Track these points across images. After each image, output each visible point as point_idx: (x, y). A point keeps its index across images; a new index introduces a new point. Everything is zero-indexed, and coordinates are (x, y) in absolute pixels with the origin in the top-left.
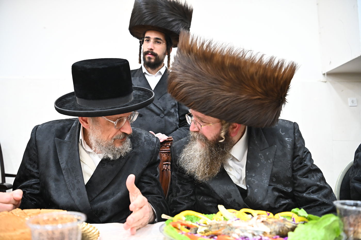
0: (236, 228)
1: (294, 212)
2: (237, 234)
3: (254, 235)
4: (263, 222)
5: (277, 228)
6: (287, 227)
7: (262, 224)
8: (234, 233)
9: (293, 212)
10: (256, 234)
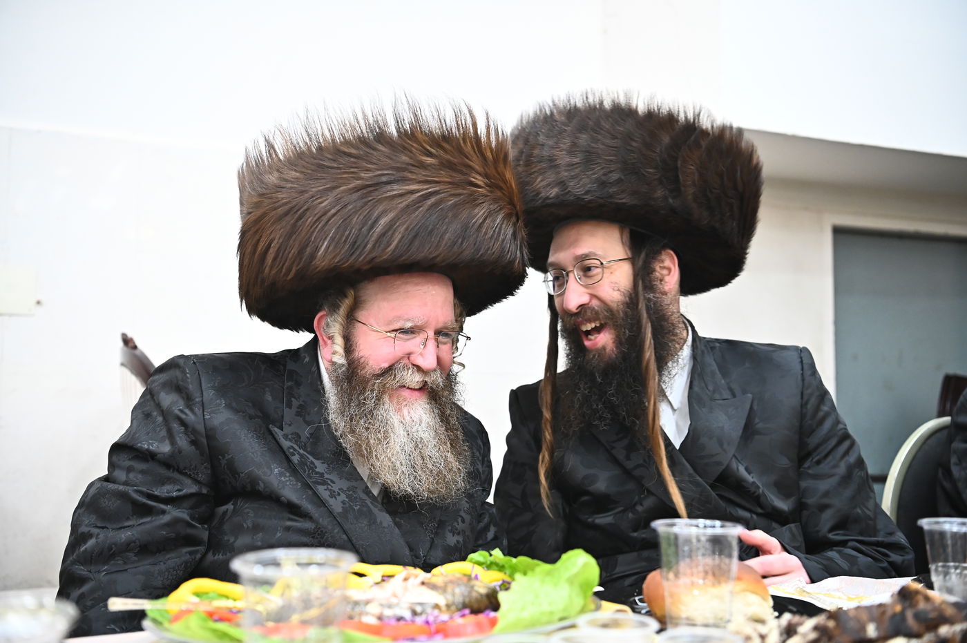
0: (367, 602)
1: (473, 561)
2: (373, 615)
3: (414, 613)
4: (423, 583)
5: (459, 594)
6: (477, 592)
7: (424, 588)
8: (367, 614)
9: (471, 561)
10: (419, 609)
